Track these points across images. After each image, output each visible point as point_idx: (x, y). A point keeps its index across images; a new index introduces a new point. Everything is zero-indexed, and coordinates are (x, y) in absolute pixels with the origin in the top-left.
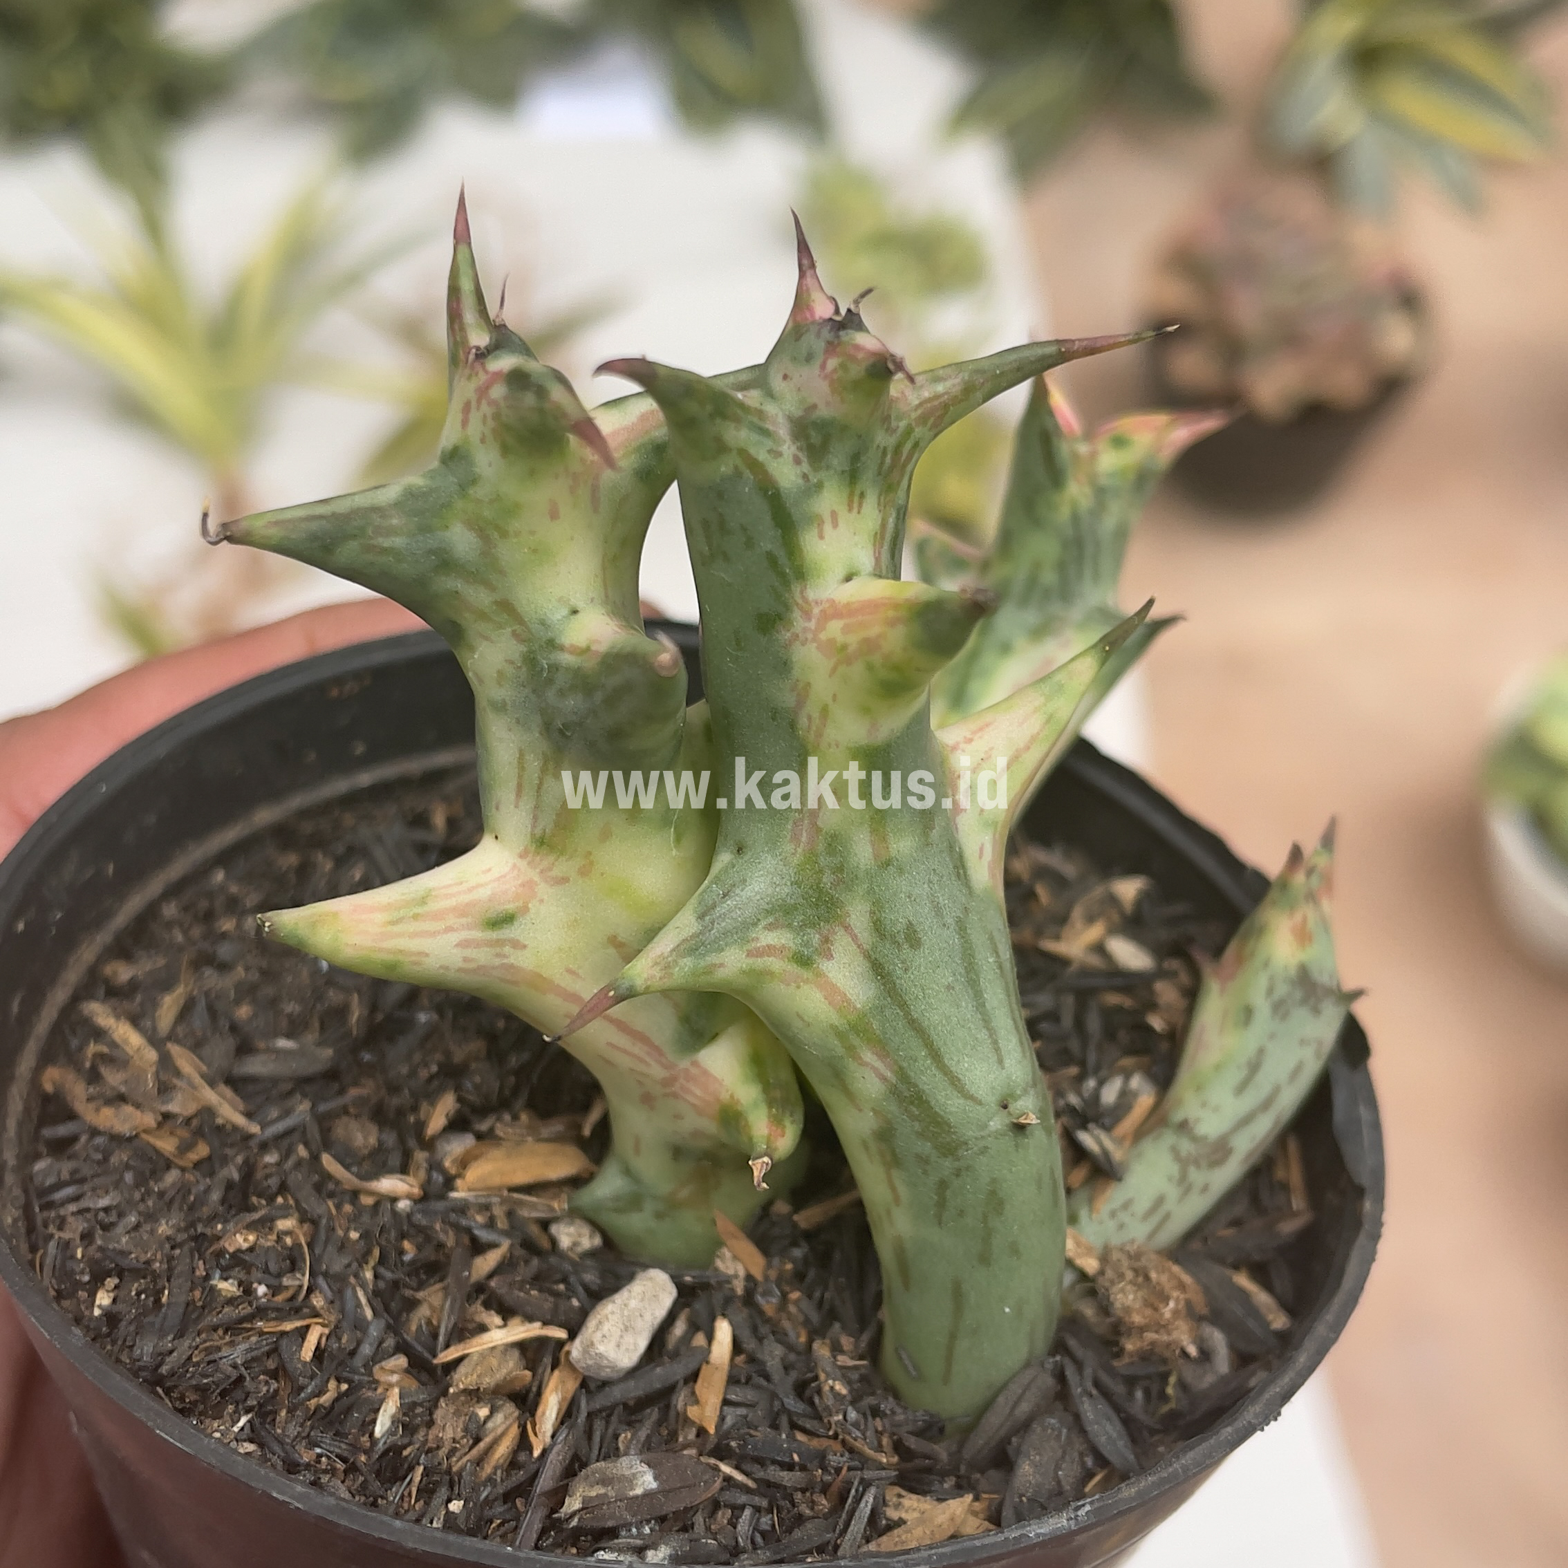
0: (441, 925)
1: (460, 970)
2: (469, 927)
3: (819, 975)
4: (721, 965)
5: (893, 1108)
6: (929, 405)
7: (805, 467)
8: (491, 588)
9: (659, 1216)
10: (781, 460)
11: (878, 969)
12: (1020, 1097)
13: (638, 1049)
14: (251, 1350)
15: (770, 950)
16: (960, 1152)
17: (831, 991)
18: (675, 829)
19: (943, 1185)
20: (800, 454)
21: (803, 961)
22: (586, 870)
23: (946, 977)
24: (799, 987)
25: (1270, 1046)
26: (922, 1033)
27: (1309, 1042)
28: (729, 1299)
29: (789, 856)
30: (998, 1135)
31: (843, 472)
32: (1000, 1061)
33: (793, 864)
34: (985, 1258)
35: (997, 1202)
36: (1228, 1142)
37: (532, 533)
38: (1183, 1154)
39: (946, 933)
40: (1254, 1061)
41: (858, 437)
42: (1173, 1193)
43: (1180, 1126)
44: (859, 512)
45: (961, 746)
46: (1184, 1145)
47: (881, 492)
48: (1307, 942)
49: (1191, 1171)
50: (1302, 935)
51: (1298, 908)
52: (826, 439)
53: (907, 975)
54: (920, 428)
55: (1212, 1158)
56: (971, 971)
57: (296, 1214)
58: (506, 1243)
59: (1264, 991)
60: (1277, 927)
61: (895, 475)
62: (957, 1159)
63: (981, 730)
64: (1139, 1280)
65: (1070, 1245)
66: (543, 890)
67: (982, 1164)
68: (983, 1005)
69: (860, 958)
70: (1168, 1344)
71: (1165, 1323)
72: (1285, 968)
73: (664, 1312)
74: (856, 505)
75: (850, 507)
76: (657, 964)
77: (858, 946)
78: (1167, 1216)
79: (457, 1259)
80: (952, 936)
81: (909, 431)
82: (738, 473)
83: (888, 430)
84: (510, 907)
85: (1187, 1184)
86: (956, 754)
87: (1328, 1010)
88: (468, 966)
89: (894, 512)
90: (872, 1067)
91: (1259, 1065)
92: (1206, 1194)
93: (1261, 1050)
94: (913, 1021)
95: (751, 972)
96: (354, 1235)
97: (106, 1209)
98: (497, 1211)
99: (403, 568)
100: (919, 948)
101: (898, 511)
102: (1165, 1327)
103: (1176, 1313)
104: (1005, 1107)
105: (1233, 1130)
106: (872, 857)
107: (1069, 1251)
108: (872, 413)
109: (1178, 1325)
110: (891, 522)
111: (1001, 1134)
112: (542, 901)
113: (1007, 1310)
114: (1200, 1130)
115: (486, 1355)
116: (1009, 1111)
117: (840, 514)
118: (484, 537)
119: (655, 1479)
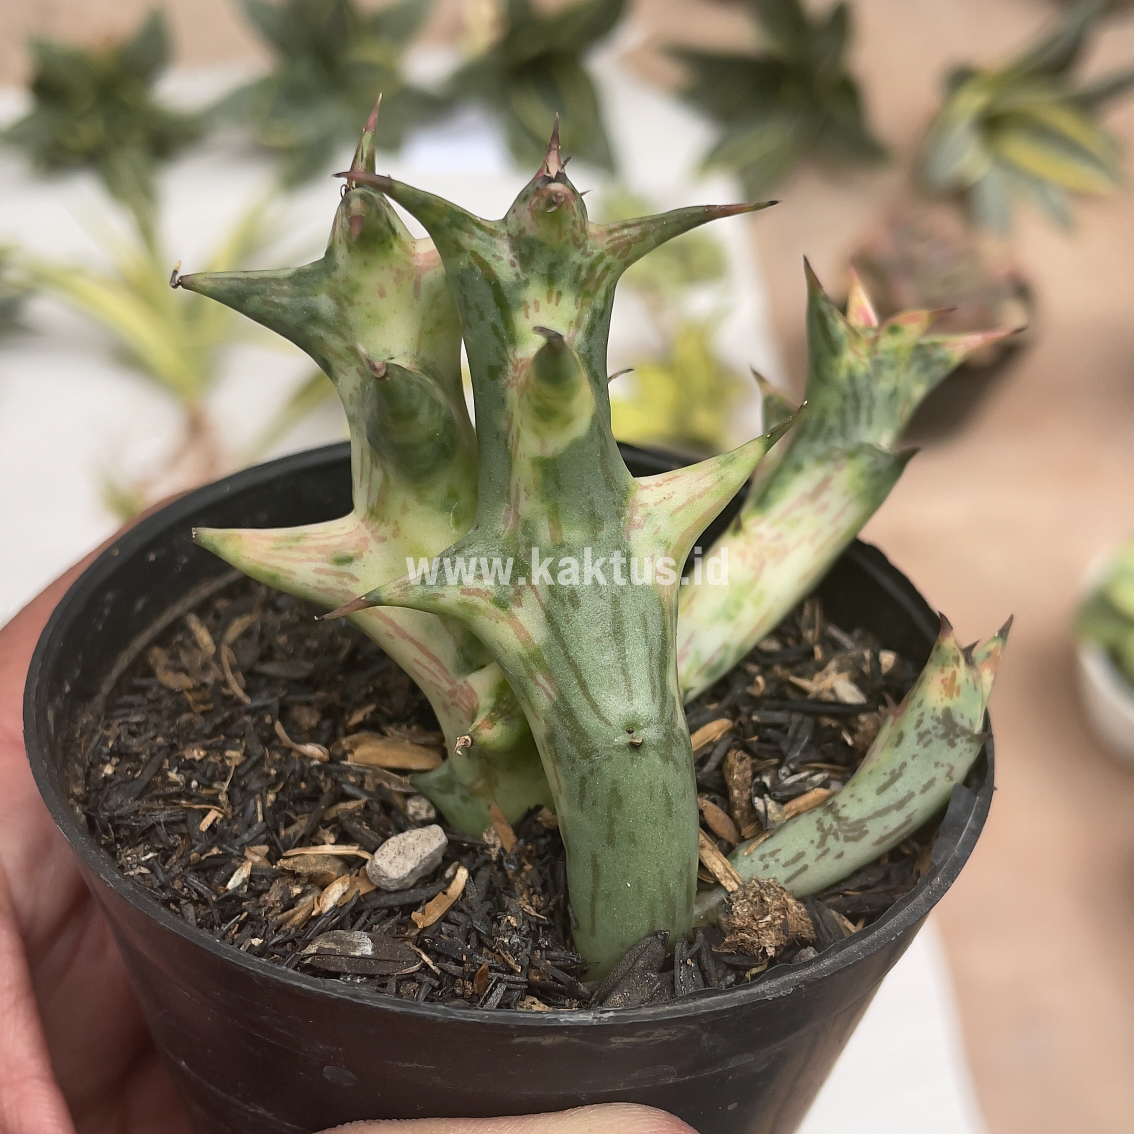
0: (304, 556)
1: (316, 588)
2: (323, 561)
3: (512, 616)
4: (443, 596)
5: (555, 720)
6: (617, 242)
7: (518, 269)
8: (345, 339)
9: (464, 799)
10: (501, 262)
11: (550, 619)
12: (643, 728)
13: (433, 667)
14: (171, 815)
15: (477, 592)
16: (594, 757)
17: (519, 629)
18: (453, 514)
19: (583, 779)
20: (516, 261)
21: (501, 603)
22: (396, 534)
23: (597, 632)
24: (497, 622)
25: (910, 762)
26: (575, 667)
27: (943, 766)
28: (488, 862)
29: (501, 533)
30: (619, 748)
31: (543, 275)
32: (630, 699)
33: (502, 538)
34: (611, 840)
35: (616, 798)
36: (864, 826)
37: (368, 304)
38: (826, 826)
39: (602, 603)
40: (897, 772)
41: (554, 252)
42: (812, 852)
43: (827, 805)
44: (557, 305)
45: (652, 487)
46: (828, 820)
47: (578, 296)
48: (955, 694)
49: (831, 839)
50: (951, 687)
51: (948, 666)
52: (532, 251)
53: (568, 626)
54: (611, 256)
55: (849, 834)
56: (618, 633)
57: (242, 750)
58: (365, 799)
59: (914, 723)
60: (932, 678)
61: (591, 286)
62: (592, 762)
63: (670, 479)
64: (755, 900)
65: (720, 869)
66: (373, 545)
67: (607, 768)
68: (624, 658)
69: (539, 609)
70: (753, 943)
71: (757, 929)
72: (934, 709)
73: (431, 851)
74: (554, 299)
75: (549, 300)
76: (399, 586)
77: (539, 600)
78: (805, 868)
79: (325, 799)
80: (604, 605)
81: (601, 257)
82: (472, 268)
83: (583, 253)
84: (351, 552)
85: (825, 848)
86: (646, 491)
87: (962, 744)
88: (320, 586)
89: (590, 311)
90: (543, 687)
91: (900, 775)
92: (842, 859)
93: (904, 765)
94: (569, 658)
95: (464, 605)
96: (273, 772)
97: (138, 724)
98: (368, 779)
99: (288, 317)
100: (578, 608)
101: (595, 312)
102: (756, 931)
103: (770, 925)
104: (630, 732)
105: (870, 818)
106: (550, 539)
107: (718, 874)
108: (560, 236)
109: (768, 934)
110: (587, 317)
111: (621, 749)
112: (371, 552)
113: (629, 885)
114: (844, 813)
115: (315, 856)
116: (632, 734)
117: (541, 303)
118: (340, 305)
119: (373, 949)
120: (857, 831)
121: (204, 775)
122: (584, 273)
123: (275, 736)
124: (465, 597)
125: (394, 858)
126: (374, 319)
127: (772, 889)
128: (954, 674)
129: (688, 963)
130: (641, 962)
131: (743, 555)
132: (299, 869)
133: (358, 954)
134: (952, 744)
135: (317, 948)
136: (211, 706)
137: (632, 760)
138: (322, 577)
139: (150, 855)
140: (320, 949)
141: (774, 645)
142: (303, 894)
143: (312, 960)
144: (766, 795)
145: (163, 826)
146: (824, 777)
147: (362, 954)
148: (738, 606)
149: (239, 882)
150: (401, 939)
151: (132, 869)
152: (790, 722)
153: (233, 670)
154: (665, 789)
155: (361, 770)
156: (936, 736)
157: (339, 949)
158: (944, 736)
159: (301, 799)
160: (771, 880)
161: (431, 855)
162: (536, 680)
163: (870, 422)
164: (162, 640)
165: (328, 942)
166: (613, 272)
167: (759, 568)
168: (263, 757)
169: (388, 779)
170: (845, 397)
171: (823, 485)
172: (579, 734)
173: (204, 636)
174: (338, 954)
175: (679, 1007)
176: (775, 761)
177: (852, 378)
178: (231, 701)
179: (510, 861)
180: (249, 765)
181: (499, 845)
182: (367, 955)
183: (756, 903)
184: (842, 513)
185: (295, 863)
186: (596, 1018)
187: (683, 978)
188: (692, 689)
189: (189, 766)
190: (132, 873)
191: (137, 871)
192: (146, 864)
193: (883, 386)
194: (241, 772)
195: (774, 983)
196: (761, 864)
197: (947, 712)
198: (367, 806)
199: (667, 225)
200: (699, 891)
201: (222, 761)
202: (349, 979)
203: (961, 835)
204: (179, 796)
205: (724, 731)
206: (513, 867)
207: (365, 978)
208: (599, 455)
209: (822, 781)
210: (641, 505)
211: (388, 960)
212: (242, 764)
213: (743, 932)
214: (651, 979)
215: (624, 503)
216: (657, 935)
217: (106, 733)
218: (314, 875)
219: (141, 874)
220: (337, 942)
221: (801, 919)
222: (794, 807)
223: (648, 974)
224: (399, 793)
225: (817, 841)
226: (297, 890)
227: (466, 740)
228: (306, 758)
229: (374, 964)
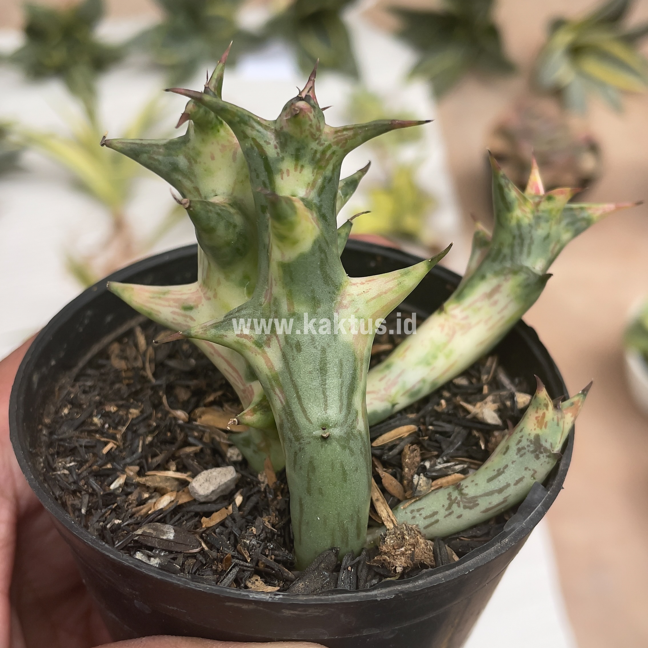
0: (166, 303)
1: (172, 322)
2: (176, 307)
3: (264, 352)
4: (226, 336)
5: (284, 417)
6: (340, 138)
7: (279, 150)
8: (192, 182)
9: (255, 452)
10: (269, 146)
11: (284, 357)
12: (331, 427)
13: (235, 375)
14: (89, 442)
15: (246, 336)
16: (301, 441)
17: (268, 360)
18: (246, 288)
19: (296, 452)
20: (277, 145)
21: (259, 344)
22: (215, 296)
23: (310, 368)
24: (256, 355)
25: (511, 466)
26: (295, 387)
27: (530, 470)
28: (259, 491)
29: (263, 303)
30: (315, 438)
31: (292, 155)
32: (326, 409)
33: (263, 306)
34: (309, 491)
35: (312, 467)
36: (477, 500)
37: (205, 163)
38: (453, 498)
39: (314, 351)
40: (502, 470)
41: (298, 142)
42: (443, 512)
43: (457, 486)
44: (300, 173)
45: (358, 285)
46: (455, 494)
47: (314, 168)
48: (543, 426)
49: (455, 507)
50: (541, 422)
51: (540, 409)
52: (286, 140)
53: (293, 362)
54: (335, 146)
55: (467, 505)
56: (323, 370)
57: (140, 409)
58: (200, 446)
59: (516, 442)
60: (530, 415)
61: (323, 163)
62: (300, 444)
63: (370, 281)
64: (399, 536)
65: (385, 515)
66: (204, 301)
67: (307, 448)
68: (325, 385)
69: (279, 350)
70: (389, 563)
71: (394, 554)
72: (529, 434)
73: (226, 481)
74: (299, 168)
75: (296, 169)
76: (202, 328)
77: (280, 345)
78: (437, 521)
79: (177, 444)
80: (317, 353)
81: (330, 146)
82: (252, 148)
83: (318, 144)
84: (192, 304)
85: (450, 511)
86: (353, 287)
87: (543, 458)
88: (174, 321)
89: (321, 178)
90: (278, 396)
91: (503, 472)
92: (460, 519)
93: (506, 466)
94: (292, 381)
95: (238, 342)
96: (154, 424)
97: (90, 387)
98: (207, 435)
99: (161, 167)
100: (300, 352)
101: (325, 178)
102: (393, 556)
103: (403, 554)
104: (324, 429)
105: (481, 496)
106: (287, 310)
107: (383, 517)
108: (301, 132)
109: (401, 558)
110: (320, 181)
111: (316, 439)
112: (203, 305)
113: (319, 519)
114: (465, 491)
115: (160, 477)
116: (324, 431)
117: (290, 171)
118: (190, 162)
119: (174, 536)
120: (472, 503)
121: (114, 421)
122: (318, 155)
123: (161, 403)
124: (238, 338)
125: (203, 483)
126: (208, 171)
127: (413, 531)
128: (544, 414)
129: (349, 569)
130: (323, 565)
131: (442, 327)
132: (149, 484)
133: (165, 537)
134: (537, 457)
135: (142, 531)
136: (132, 381)
137: (322, 446)
138: (176, 317)
139: (73, 464)
140: (144, 532)
141: (463, 381)
142: (150, 498)
143: (138, 538)
144: (422, 474)
145: (84, 448)
146: (463, 467)
147: (167, 538)
148: (435, 357)
149: (117, 486)
150: (193, 532)
151: (60, 470)
152: (453, 431)
153: (150, 362)
154: (342, 466)
155: (202, 429)
156: (528, 451)
157: (154, 533)
158: (532, 452)
159: (165, 442)
160: (414, 526)
161: (225, 483)
162: (275, 392)
163: (529, 253)
164: (119, 340)
165: (149, 529)
166: (337, 155)
167: (452, 336)
168: (151, 415)
169: (219, 436)
170: (514, 237)
171: (496, 290)
172: (294, 425)
173: (142, 340)
174: (153, 536)
175: (323, 598)
176: (436, 453)
177: (519, 226)
178: (144, 379)
179: (270, 493)
180: (140, 419)
181: (266, 483)
182: (170, 539)
183: (399, 538)
184: (506, 307)
185: (146, 480)
186: (271, 598)
187: (344, 578)
188: (397, 404)
189: (106, 415)
190: (59, 473)
191: (62, 472)
192: (69, 469)
193: (540, 232)
194: (134, 422)
195: (384, 591)
196: (411, 516)
197: (537, 438)
198: (202, 450)
199: (368, 130)
200: (369, 526)
201: (127, 414)
202: (157, 552)
203: (530, 514)
204: (96, 431)
205: (410, 432)
206: (271, 496)
207: (167, 553)
208: (319, 264)
209: (462, 469)
210: (349, 295)
211: (181, 544)
212: (137, 417)
213: (386, 555)
214: (324, 576)
215: (337, 292)
216: (332, 550)
217: (71, 389)
218: (158, 488)
219: (65, 474)
220: (154, 529)
221: (425, 553)
222: (439, 483)
223: (323, 572)
224: (226, 444)
225: (446, 506)
226: (146, 495)
227: (234, 421)
228: (176, 418)
229: (173, 545)
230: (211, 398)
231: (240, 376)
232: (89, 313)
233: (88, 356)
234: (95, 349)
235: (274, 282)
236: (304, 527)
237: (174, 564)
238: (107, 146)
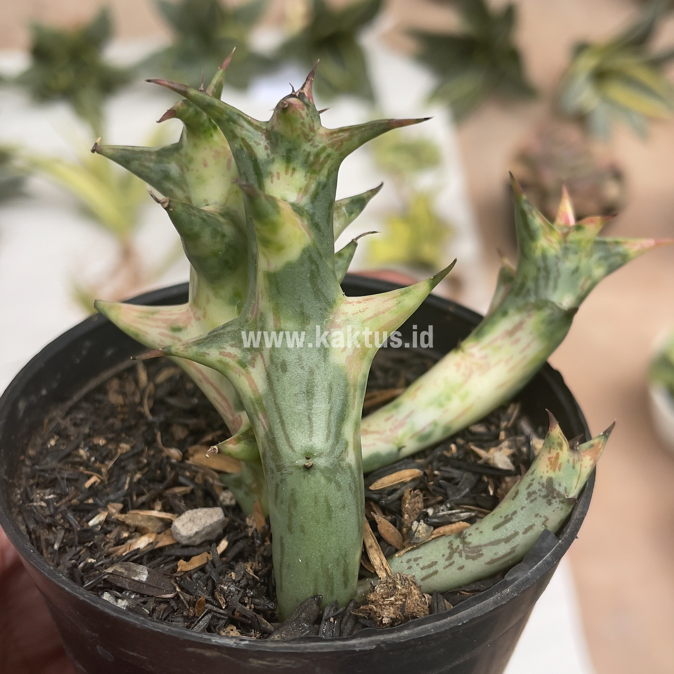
0: (155, 324)
1: (160, 344)
2: (165, 328)
3: (248, 373)
4: (208, 354)
5: (266, 444)
6: (335, 140)
7: (269, 152)
8: (184, 191)
9: (246, 494)
10: (259, 146)
11: (269, 377)
12: (316, 457)
13: (224, 404)
14: (72, 475)
15: (229, 355)
16: (283, 471)
17: (252, 382)
19: (277, 485)
20: (268, 146)
21: (243, 364)
22: (205, 315)
23: (296, 389)
24: (240, 376)
25: (520, 513)
26: (279, 410)
27: (541, 517)
28: (246, 537)
29: (249, 319)
30: (298, 467)
31: (283, 156)
32: (310, 436)
33: (249, 323)
34: (290, 529)
35: (294, 502)
36: (481, 550)
37: (197, 171)
38: (455, 546)
39: (300, 371)
40: (509, 516)
41: (290, 142)
42: (442, 562)
43: (460, 534)
44: (291, 176)
45: (354, 303)
46: (457, 543)
47: (308, 172)
48: (557, 469)
49: (456, 556)
50: (554, 464)
51: (553, 449)
52: (277, 140)
53: (278, 383)
54: (330, 149)
55: (470, 555)
56: (309, 393)
57: (132, 444)
58: (191, 487)
59: (526, 486)
60: (543, 456)
61: (317, 167)
62: (282, 474)
63: (367, 300)
64: (390, 585)
65: (378, 563)
66: (194, 322)
67: (289, 479)
68: (311, 410)
69: (264, 370)
70: (375, 613)
71: (382, 604)
72: (541, 477)
73: (212, 522)
74: (290, 172)
75: (287, 172)
76: (184, 345)
77: (265, 365)
78: (436, 572)
79: (166, 483)
80: (305, 374)
81: (324, 149)
82: (242, 149)
83: (311, 145)
84: (181, 325)
85: (451, 561)
86: (348, 305)
87: (556, 504)
88: (162, 344)
89: (315, 183)
90: (262, 422)
91: (511, 519)
92: (462, 571)
93: (515, 513)
94: (276, 404)
95: (221, 362)
96: (145, 461)
97: (82, 420)
98: (199, 476)
99: (153, 175)
100: (285, 373)
101: (319, 184)
102: (381, 605)
103: (392, 604)
104: (308, 458)
105: (486, 545)
106: (273, 326)
107: (376, 566)
108: (293, 131)
109: (389, 609)
110: (313, 187)
111: (299, 468)
112: (192, 326)
113: (300, 561)
114: (469, 539)
115: (142, 516)
116: (308, 460)
117: (281, 174)
118: (182, 169)
119: (147, 578)
120: (475, 553)
121: (101, 455)
122: (311, 158)
123: (154, 441)
124: (221, 357)
125: (187, 523)
126: (201, 180)
127: (407, 582)
128: (558, 455)
129: (331, 621)
130: (303, 614)
131: (458, 366)
132: (128, 521)
133: (136, 579)
134: (549, 503)
135: (113, 570)
136: (127, 417)
137: (304, 476)
138: (164, 338)
139: (52, 496)
140: (115, 571)
141: (480, 429)
142: (130, 538)
143: (108, 577)
144: (422, 521)
145: (65, 480)
146: (471, 515)
147: (139, 580)
148: (449, 398)
149: (97, 522)
150: (168, 577)
151: (37, 502)
152: (462, 478)
153: (149, 397)
154: (327, 501)
155: (196, 469)
156: (540, 496)
157: (126, 573)
158: (545, 497)
159: (153, 480)
160: (410, 576)
161: (211, 525)
162: (258, 417)
163: (555, 287)
165: (121, 568)
166: (332, 159)
167: (468, 376)
168: (143, 451)
169: (213, 477)
170: (539, 269)
171: (519, 327)
172: (277, 454)
174: (124, 576)
176: (440, 498)
177: (544, 257)
178: (142, 416)
179: (258, 538)
180: (130, 454)
181: (254, 527)
182: (142, 581)
183: (391, 588)
184: (528, 346)
185: (126, 517)
187: (325, 631)
188: (404, 447)
189: (94, 448)
190: (35, 504)
191: (39, 504)
192: (46, 501)
193: (568, 265)
194: (122, 457)
195: (364, 640)
196: (406, 565)
197: (550, 481)
198: (192, 492)
199: (365, 130)
200: (360, 577)
201: (116, 449)
202: (128, 594)
203: (537, 564)
204: (81, 464)
206: (258, 541)
207: (138, 595)
208: (308, 275)
209: (468, 517)
210: (343, 313)
211: (154, 587)
212: (127, 453)
213: (373, 604)
214: (304, 628)
215: (329, 309)
216: (315, 598)
217: (61, 422)
218: (139, 528)
219: (41, 507)
220: (126, 569)
221: (418, 605)
222: (442, 532)
223: (303, 624)
224: (219, 487)
225: (447, 555)
226: (126, 535)
227: (214, 449)
228: (168, 458)
229: (145, 587)
230: (209, 438)
231: (229, 406)
232: (88, 344)
233: (85, 390)
234: (93, 384)
235: (260, 295)
236: (285, 571)
237: (143, 608)
238: (98, 152)
